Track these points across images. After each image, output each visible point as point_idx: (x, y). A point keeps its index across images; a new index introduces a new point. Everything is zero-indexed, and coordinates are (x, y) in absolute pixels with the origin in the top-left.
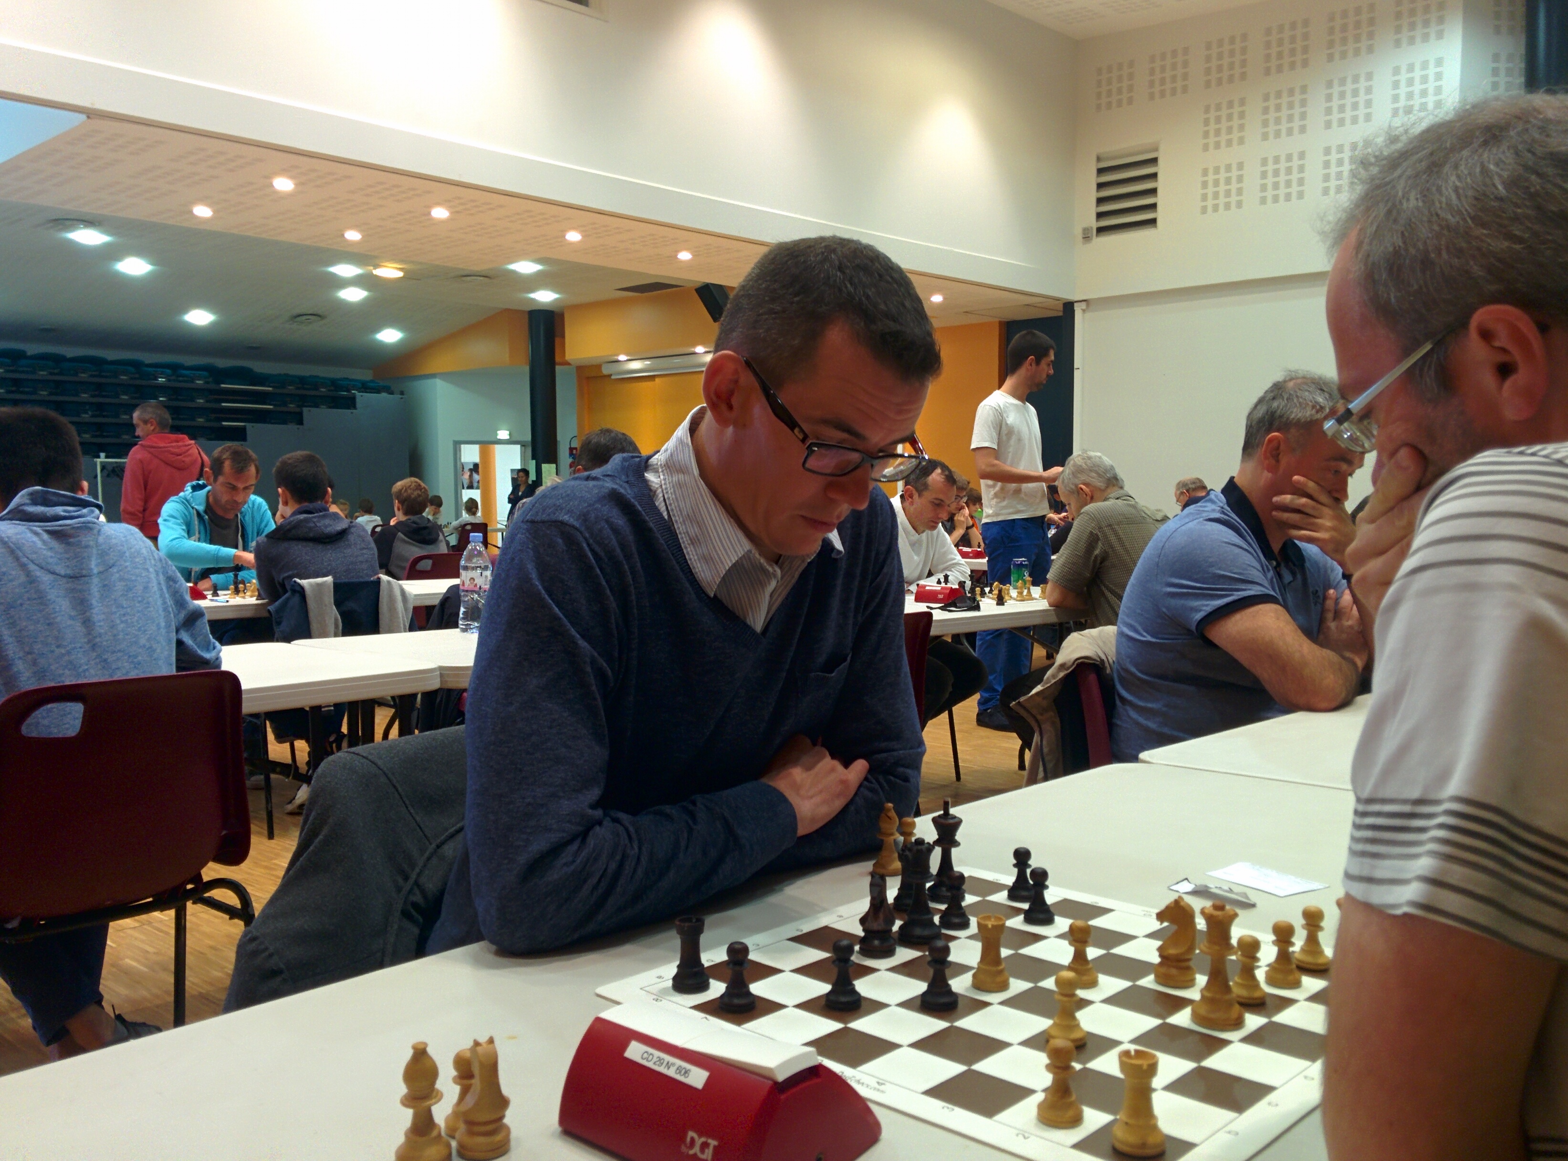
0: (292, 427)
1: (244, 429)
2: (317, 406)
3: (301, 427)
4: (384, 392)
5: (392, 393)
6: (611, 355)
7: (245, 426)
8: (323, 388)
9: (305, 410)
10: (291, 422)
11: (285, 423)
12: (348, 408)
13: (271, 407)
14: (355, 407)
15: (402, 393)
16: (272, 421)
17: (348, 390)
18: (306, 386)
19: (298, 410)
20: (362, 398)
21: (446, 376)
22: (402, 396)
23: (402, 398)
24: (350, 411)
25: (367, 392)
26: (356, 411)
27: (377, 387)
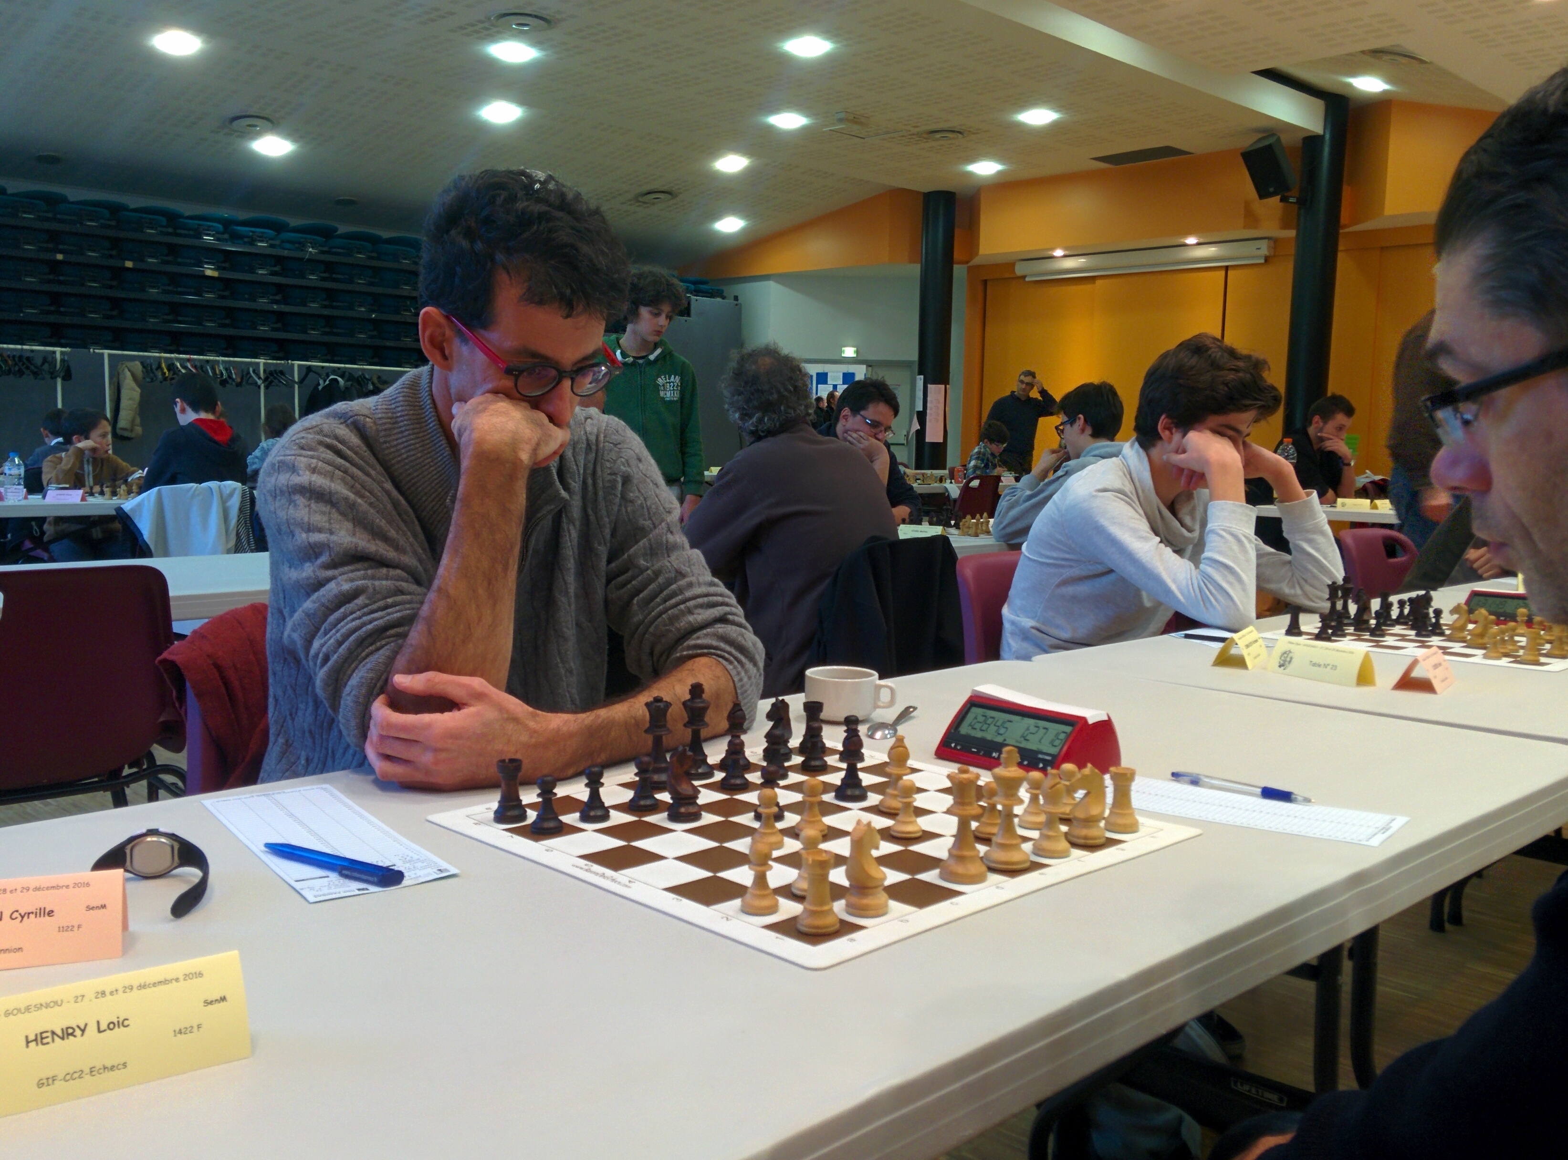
4: (718, 296)
5: (724, 298)
6: (1042, 250)
14: (689, 315)
15: (736, 298)
20: (699, 303)
21: (786, 279)
22: (736, 302)
23: (737, 305)
24: (685, 318)
25: (700, 294)
26: (692, 319)
27: (710, 291)
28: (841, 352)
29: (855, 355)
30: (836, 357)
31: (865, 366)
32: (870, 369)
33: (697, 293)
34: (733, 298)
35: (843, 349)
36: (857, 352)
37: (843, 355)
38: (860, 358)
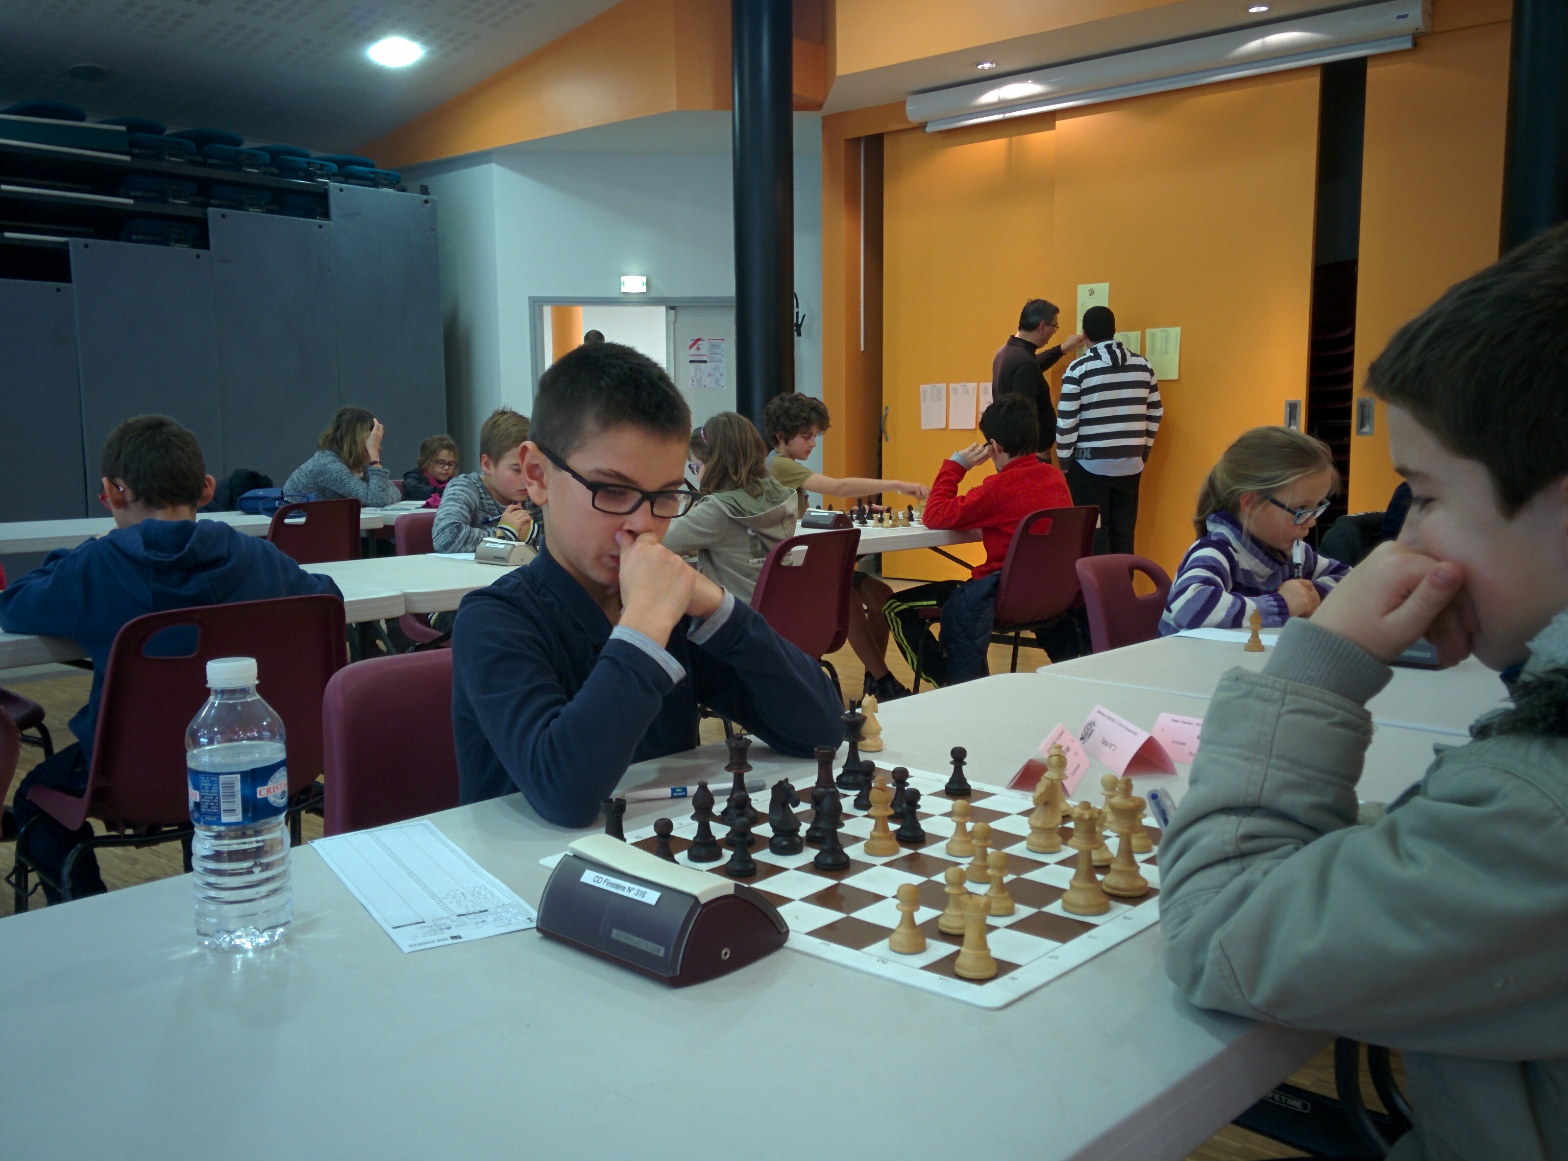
0: (182, 251)
1: (63, 251)
2: (239, 206)
3: (203, 252)
4: (386, 186)
5: (401, 189)
7: (64, 244)
8: (252, 167)
9: (212, 212)
10: (179, 241)
11: (164, 241)
12: (310, 214)
13: (131, 201)
14: (326, 215)
15: (425, 190)
16: (134, 237)
17: (311, 175)
18: (210, 161)
19: (196, 213)
20: (343, 193)
21: (514, 156)
22: (425, 197)
23: (426, 202)
24: (318, 221)
25: (352, 181)
26: (331, 222)
27: (373, 176)
28: (620, 284)
29: (644, 289)
30: (614, 294)
31: (663, 309)
32: (673, 311)
34: (420, 189)
35: (623, 278)
36: (648, 284)
37: (624, 289)
38: (654, 294)
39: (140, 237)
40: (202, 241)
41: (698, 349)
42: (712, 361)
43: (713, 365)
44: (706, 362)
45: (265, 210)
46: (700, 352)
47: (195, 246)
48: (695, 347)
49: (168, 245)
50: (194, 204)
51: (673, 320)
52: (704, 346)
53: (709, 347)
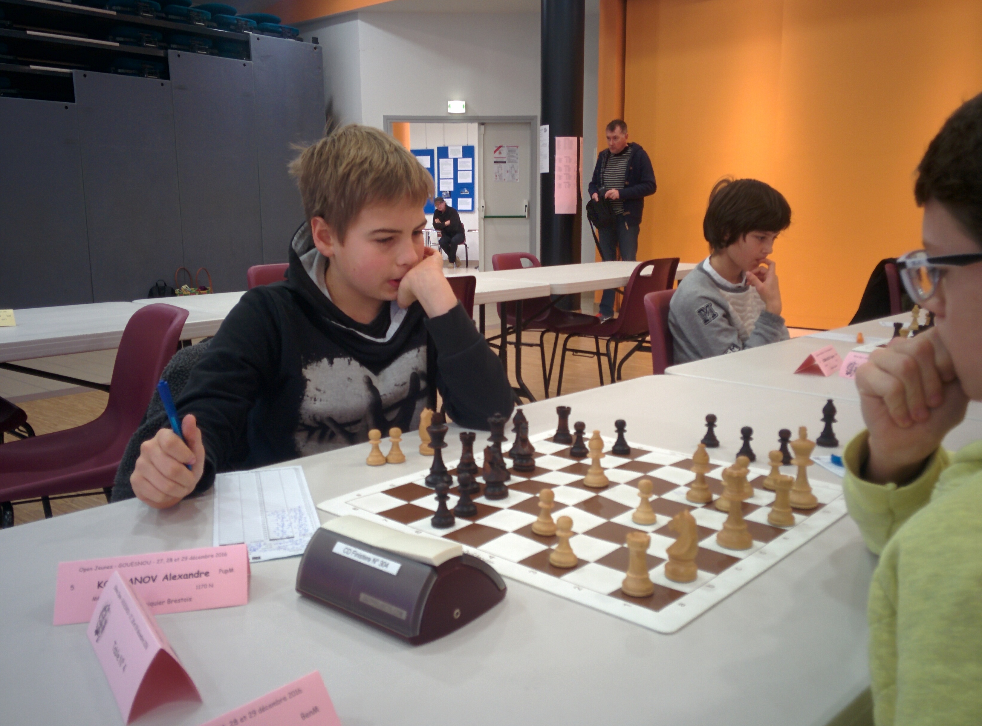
0: (153, 81)
1: (69, 79)
2: (191, 49)
3: (165, 82)
4: (289, 37)
7: (71, 74)
8: (199, 21)
9: (171, 53)
10: (151, 74)
11: (140, 73)
12: (238, 56)
13: (117, 44)
14: (249, 57)
15: (315, 40)
16: (120, 71)
17: (238, 28)
18: (170, 17)
19: (161, 53)
20: (261, 41)
22: (315, 45)
23: (315, 48)
24: (243, 61)
25: (267, 33)
26: (251, 62)
27: (280, 30)
28: (447, 107)
29: (463, 111)
30: (443, 114)
31: (476, 125)
32: (482, 127)
33: (263, 31)
34: (311, 39)
35: (449, 103)
36: (467, 107)
37: (450, 111)
38: (470, 114)
39: (123, 71)
40: (165, 74)
41: (500, 153)
42: (509, 162)
43: (510, 164)
44: (505, 162)
45: (209, 53)
46: (502, 156)
47: (162, 78)
48: (498, 152)
49: (143, 76)
50: (161, 48)
51: (483, 133)
52: (504, 152)
53: (508, 152)
